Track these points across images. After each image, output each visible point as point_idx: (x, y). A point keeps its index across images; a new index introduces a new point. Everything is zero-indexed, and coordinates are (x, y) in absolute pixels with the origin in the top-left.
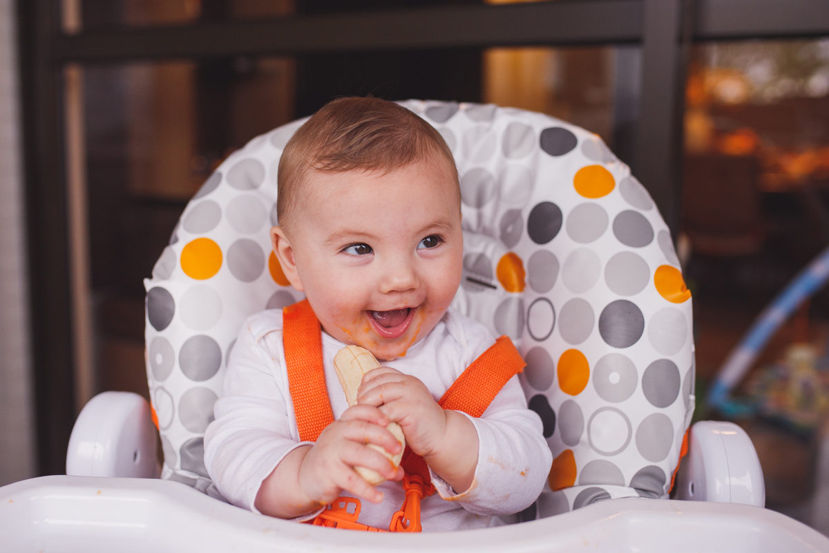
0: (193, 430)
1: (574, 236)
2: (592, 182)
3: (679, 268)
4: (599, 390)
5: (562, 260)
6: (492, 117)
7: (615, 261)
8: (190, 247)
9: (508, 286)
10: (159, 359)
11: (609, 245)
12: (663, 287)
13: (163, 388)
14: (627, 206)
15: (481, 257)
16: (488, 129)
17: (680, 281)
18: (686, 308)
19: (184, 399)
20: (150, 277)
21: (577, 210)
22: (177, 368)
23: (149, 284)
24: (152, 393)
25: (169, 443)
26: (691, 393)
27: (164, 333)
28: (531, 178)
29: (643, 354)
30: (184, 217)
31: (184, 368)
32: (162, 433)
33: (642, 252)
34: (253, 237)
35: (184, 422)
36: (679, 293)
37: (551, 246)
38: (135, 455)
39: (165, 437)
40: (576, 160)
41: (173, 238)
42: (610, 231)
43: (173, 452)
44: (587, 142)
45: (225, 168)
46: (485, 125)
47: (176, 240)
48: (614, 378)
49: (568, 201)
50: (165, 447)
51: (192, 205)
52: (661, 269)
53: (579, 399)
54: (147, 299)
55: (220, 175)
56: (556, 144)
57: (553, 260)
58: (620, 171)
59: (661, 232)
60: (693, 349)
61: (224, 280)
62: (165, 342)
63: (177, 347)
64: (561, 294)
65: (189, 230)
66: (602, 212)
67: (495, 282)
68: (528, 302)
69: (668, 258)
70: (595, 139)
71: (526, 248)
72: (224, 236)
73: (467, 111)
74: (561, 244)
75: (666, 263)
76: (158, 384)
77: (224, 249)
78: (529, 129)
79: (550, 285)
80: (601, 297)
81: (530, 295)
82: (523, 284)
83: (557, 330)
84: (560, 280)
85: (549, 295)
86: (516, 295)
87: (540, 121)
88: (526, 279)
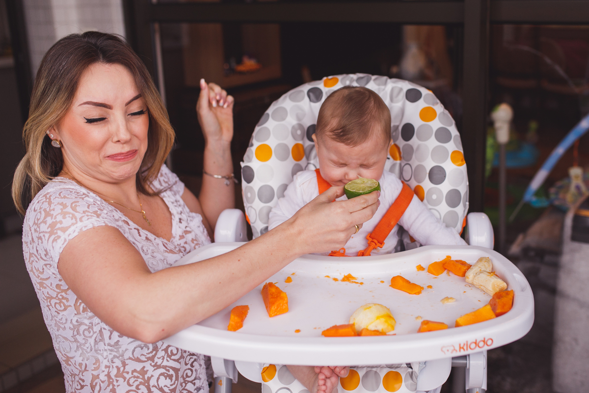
0: (265, 223)
1: (419, 138)
2: (428, 115)
3: (462, 151)
4: (429, 202)
5: (415, 148)
6: (385, 83)
7: (435, 149)
8: (259, 148)
9: (395, 158)
10: (249, 195)
11: (432, 143)
12: (454, 160)
13: (251, 207)
14: (441, 125)
16: (384, 89)
17: (462, 156)
18: (464, 168)
19: (261, 210)
20: (243, 161)
21: (421, 127)
22: (257, 199)
23: (243, 165)
24: (246, 209)
25: (255, 229)
26: (466, 201)
27: (251, 184)
28: (402, 112)
29: (445, 187)
30: (254, 134)
31: (260, 199)
32: (252, 225)
33: (445, 145)
34: (285, 142)
35: (261, 220)
36: (460, 162)
37: (410, 142)
38: (240, 235)
39: (254, 227)
40: (421, 104)
41: (250, 144)
42: (433, 137)
43: (257, 232)
44: (427, 95)
45: (270, 111)
46: (383, 87)
47: (252, 145)
48: (434, 197)
49: (417, 123)
50: (253, 230)
51: (257, 129)
52: (454, 152)
54: (242, 170)
55: (268, 115)
56: (413, 96)
57: (411, 147)
58: (439, 108)
59: (456, 136)
60: (468, 184)
61: (273, 161)
62: (251, 188)
63: (256, 189)
64: (415, 163)
65: (258, 141)
66: (430, 128)
68: (403, 164)
69: (457, 147)
70: (430, 92)
71: (401, 143)
72: (272, 142)
73: (375, 80)
74: (414, 141)
75: (456, 149)
76: (249, 205)
77: (273, 148)
78: (401, 89)
79: (410, 159)
80: (429, 164)
81: (403, 162)
82: (401, 158)
83: (413, 177)
84: (414, 157)
85: (409, 162)
86: (398, 162)
87: (406, 86)
88: (402, 155)
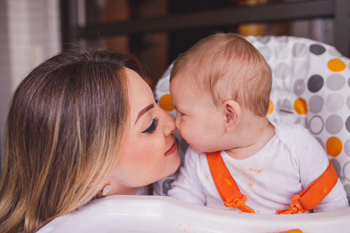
1: (330, 87)
2: (336, 66)
4: (347, 153)
5: (325, 98)
6: (287, 41)
8: (163, 98)
9: (299, 112)
11: (347, 91)
15: (286, 101)
16: (286, 46)
21: (330, 78)
28: (307, 65)
37: (319, 93)
40: (327, 56)
42: (346, 85)
44: (330, 50)
46: (284, 44)
49: (326, 73)
53: (338, 158)
56: (317, 50)
57: (321, 99)
64: (325, 113)
65: (162, 91)
66: (342, 78)
67: (293, 110)
68: (309, 118)
70: (332, 48)
71: (307, 95)
73: (275, 39)
74: (324, 92)
78: (303, 45)
79: (320, 109)
80: (345, 114)
81: (310, 115)
82: (306, 111)
83: (325, 129)
84: (325, 107)
85: (320, 114)
86: (303, 116)
87: (309, 43)
88: (308, 108)
